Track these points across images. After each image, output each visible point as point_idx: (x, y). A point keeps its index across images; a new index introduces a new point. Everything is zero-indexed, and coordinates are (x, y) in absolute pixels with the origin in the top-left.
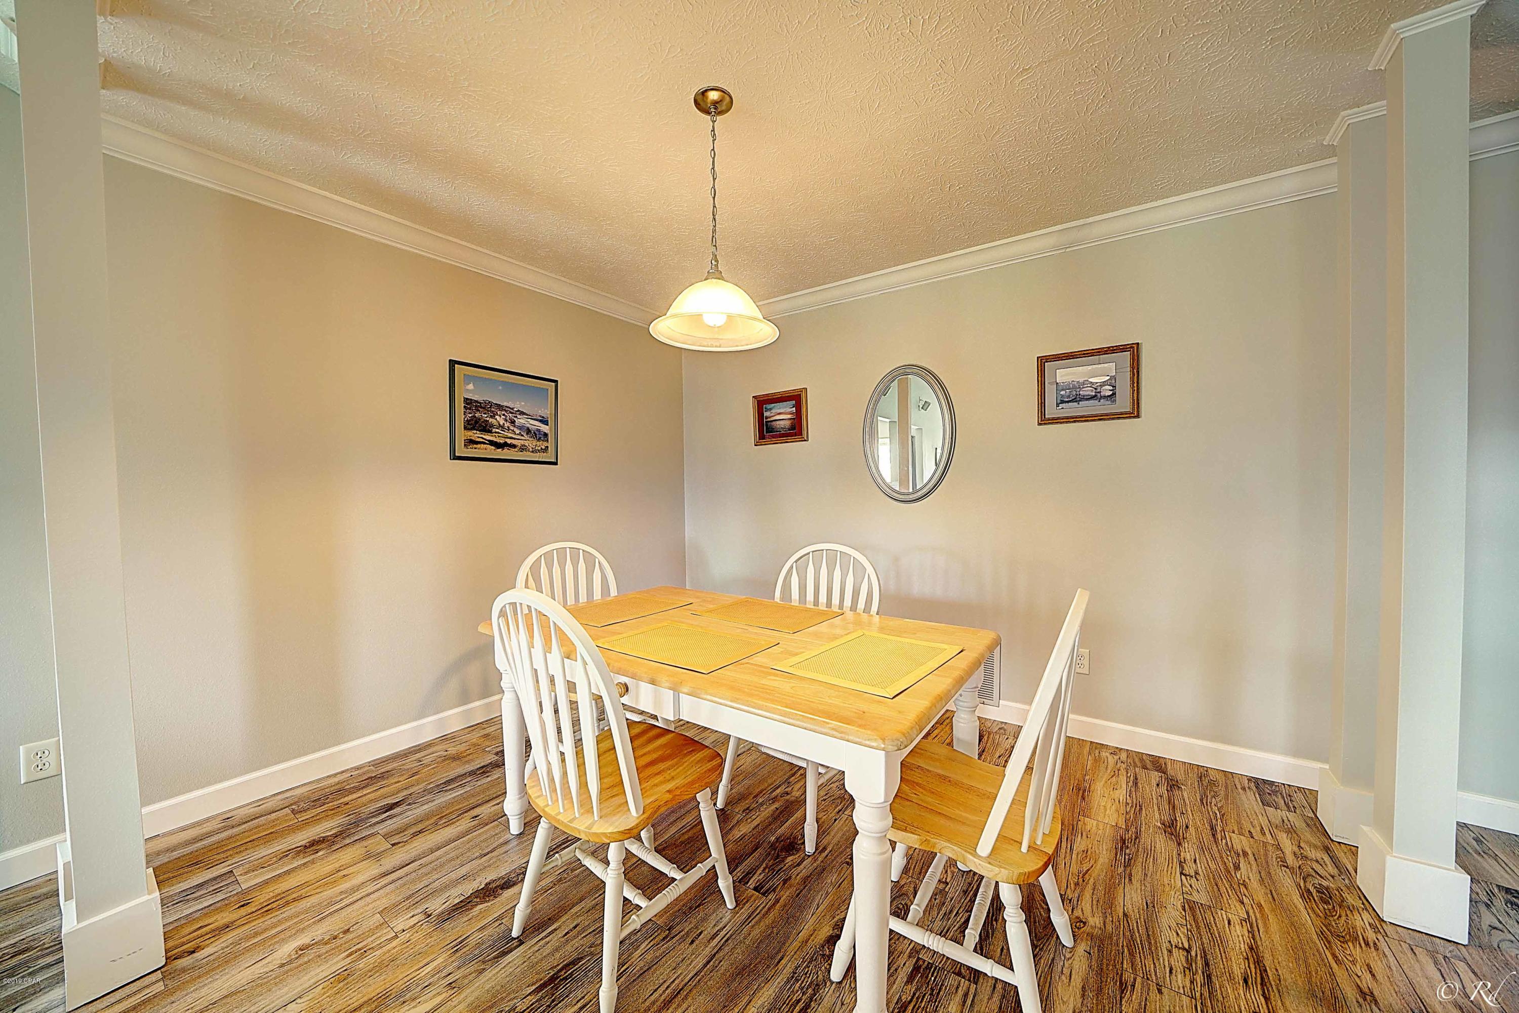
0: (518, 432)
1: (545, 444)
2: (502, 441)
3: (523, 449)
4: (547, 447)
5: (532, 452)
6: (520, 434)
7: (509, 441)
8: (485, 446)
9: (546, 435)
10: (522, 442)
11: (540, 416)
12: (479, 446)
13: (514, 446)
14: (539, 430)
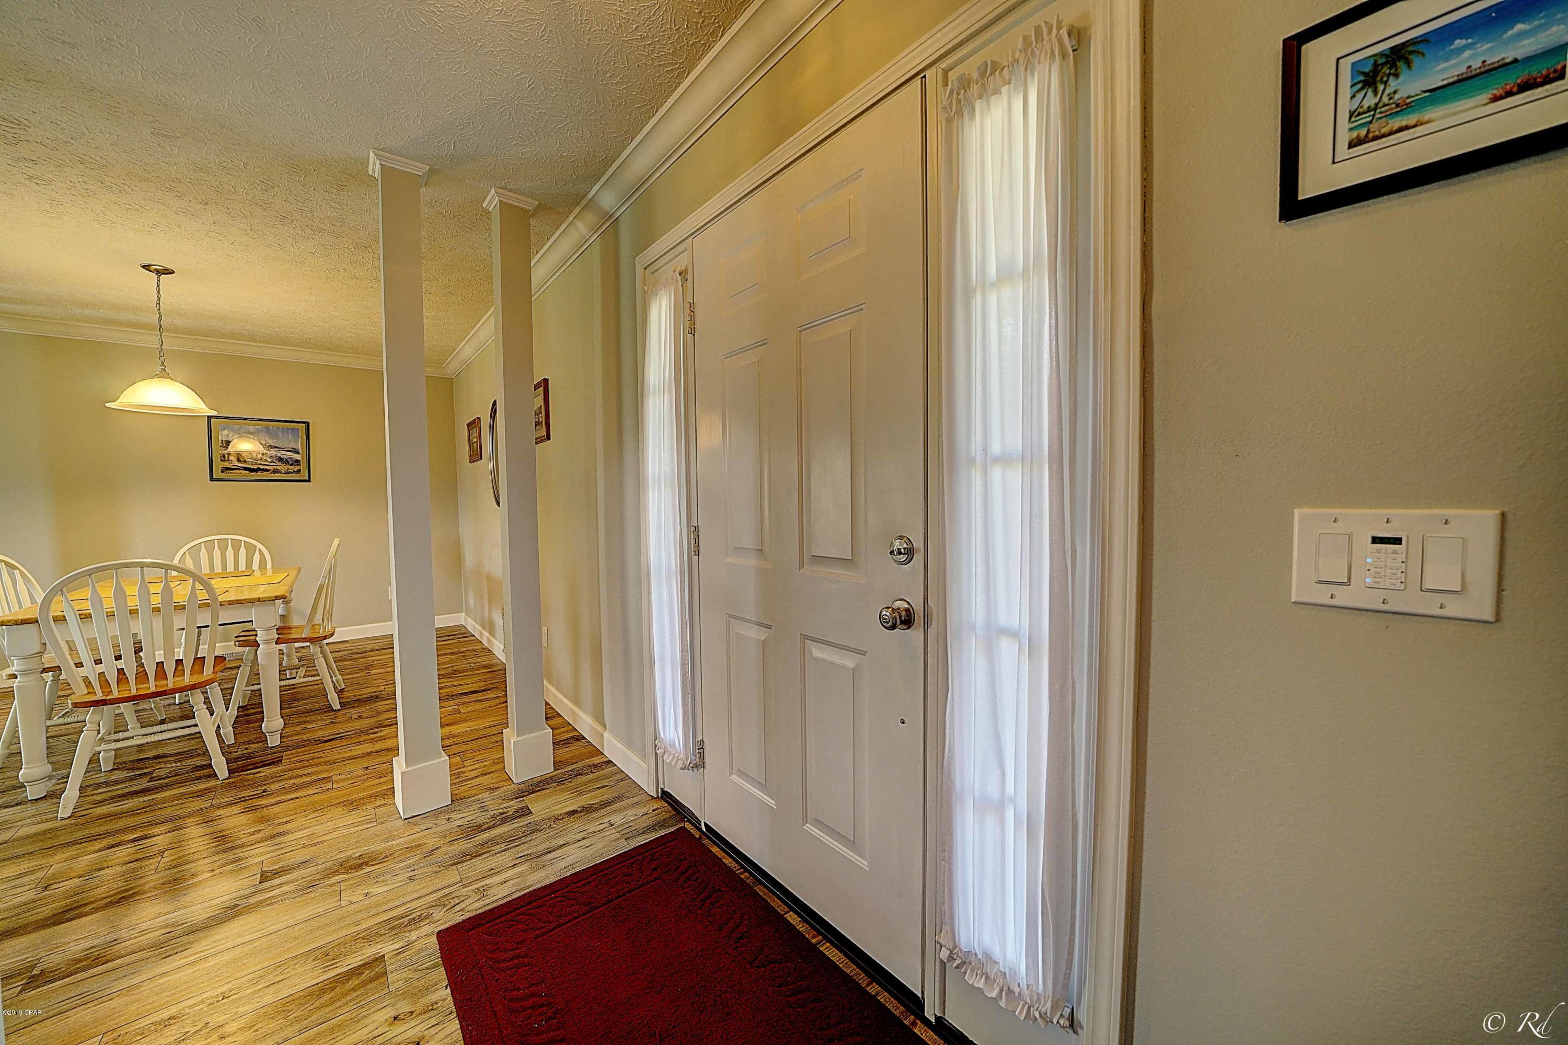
0: (270, 460)
1: (298, 468)
2: (256, 467)
3: (275, 471)
4: (300, 470)
5: (285, 473)
6: (272, 462)
7: (262, 467)
8: (240, 471)
9: (298, 461)
10: (275, 467)
11: (292, 448)
12: (234, 471)
13: (267, 470)
14: (291, 458)
